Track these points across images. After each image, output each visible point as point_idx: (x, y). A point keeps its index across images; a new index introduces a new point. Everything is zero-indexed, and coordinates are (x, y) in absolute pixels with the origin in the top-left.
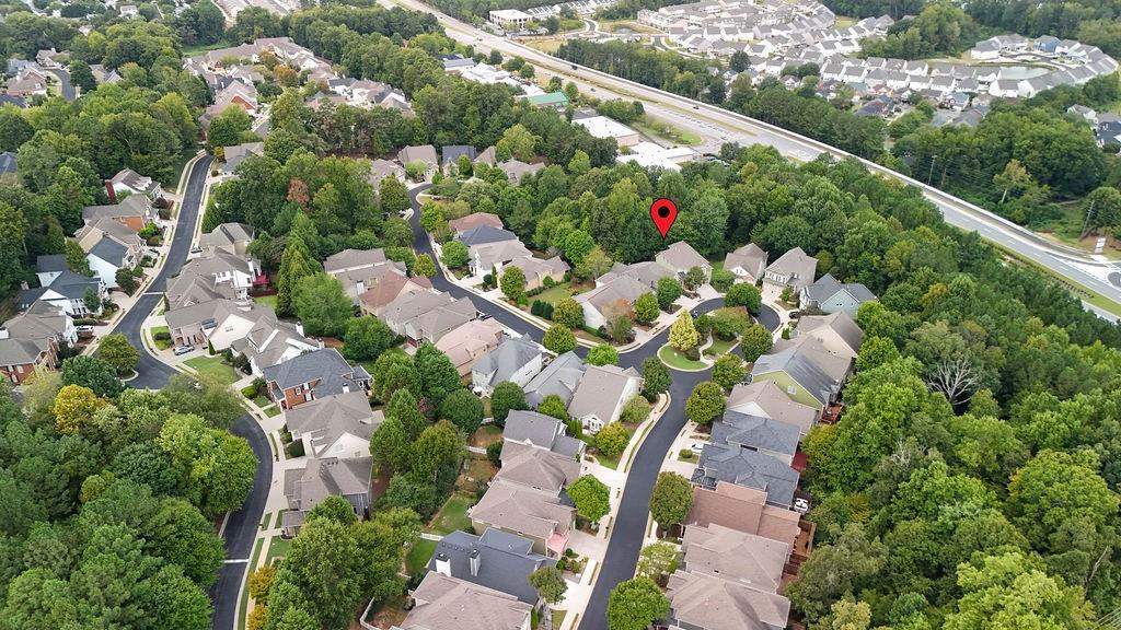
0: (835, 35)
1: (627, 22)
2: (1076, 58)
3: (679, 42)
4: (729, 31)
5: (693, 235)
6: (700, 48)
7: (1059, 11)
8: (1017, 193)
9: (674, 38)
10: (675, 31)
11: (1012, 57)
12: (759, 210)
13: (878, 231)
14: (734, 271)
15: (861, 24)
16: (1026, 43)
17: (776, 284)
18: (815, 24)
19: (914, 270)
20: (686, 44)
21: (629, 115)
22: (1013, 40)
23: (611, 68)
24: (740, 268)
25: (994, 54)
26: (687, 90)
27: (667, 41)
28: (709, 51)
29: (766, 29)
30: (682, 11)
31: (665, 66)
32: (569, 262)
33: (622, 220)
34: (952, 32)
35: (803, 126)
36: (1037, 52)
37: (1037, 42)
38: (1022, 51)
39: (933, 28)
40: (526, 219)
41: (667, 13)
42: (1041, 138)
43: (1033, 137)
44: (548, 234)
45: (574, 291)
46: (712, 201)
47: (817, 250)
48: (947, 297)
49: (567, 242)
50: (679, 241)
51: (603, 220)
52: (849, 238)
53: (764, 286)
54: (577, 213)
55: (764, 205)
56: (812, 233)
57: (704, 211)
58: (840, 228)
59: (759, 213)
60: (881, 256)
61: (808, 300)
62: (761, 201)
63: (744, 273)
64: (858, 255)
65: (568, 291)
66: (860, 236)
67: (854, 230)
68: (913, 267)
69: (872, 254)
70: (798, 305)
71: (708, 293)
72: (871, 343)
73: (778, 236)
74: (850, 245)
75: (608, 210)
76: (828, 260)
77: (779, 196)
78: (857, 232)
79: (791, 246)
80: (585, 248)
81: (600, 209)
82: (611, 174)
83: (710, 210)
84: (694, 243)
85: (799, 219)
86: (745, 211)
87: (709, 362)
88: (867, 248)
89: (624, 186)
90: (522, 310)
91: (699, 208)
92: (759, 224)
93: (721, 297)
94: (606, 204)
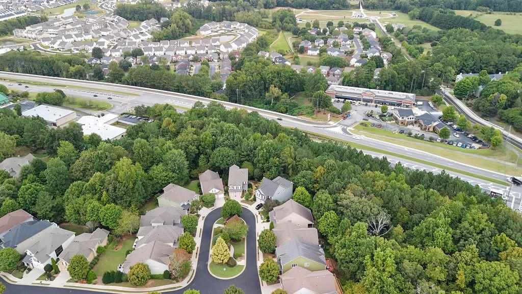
0: (135, 31)
1: (7, 38)
2: (240, 29)
3: (51, 46)
4: (77, 35)
5: (173, 177)
6: (66, 48)
7: (224, 9)
8: (277, 99)
9: (46, 43)
10: (45, 39)
11: (217, 32)
12: (198, 148)
13: (272, 145)
14: (211, 192)
15: (144, 23)
16: (218, 25)
17: (237, 191)
18: (121, 27)
19: (299, 161)
20: (56, 46)
21: (58, 100)
22: (213, 25)
23: (20, 69)
24: (214, 189)
25: (209, 32)
26: (80, 75)
27: (42, 46)
28: (72, 48)
29: (96, 32)
30: (41, 27)
31: (60, 63)
32: (107, 228)
34: (189, 24)
35: (164, 86)
36: (224, 28)
37: (222, 24)
38: (218, 29)
39: (181, 23)
40: (51, 206)
41: (31, 29)
42: (275, 72)
43: (272, 72)
44: (78, 212)
45: (120, 247)
46: (176, 153)
47: (241, 162)
48: (328, 173)
49: (101, 215)
50: (166, 184)
51: (117, 190)
52: (260, 153)
53: (230, 194)
54: (93, 190)
55: (201, 145)
56: (236, 154)
57: (175, 161)
58: (249, 147)
59: (199, 149)
60: (279, 158)
61: (263, 196)
62: (198, 143)
63: (217, 191)
64: (266, 160)
65: (116, 249)
66: (265, 151)
67: (259, 147)
68: (298, 160)
69: (274, 158)
70: (255, 200)
71: (205, 212)
72: (326, 217)
73: (221, 162)
74: (262, 156)
75: (119, 182)
76: (251, 167)
77: (208, 138)
78: (262, 149)
79: (229, 165)
80: (118, 215)
81: (112, 183)
82: (101, 153)
83: (179, 159)
84: (176, 181)
85: (227, 148)
86: (191, 151)
87: (242, 262)
88: (270, 156)
89: (125, 164)
90: (95, 284)
91: (171, 159)
92: (202, 156)
93: (211, 211)
94: (116, 179)
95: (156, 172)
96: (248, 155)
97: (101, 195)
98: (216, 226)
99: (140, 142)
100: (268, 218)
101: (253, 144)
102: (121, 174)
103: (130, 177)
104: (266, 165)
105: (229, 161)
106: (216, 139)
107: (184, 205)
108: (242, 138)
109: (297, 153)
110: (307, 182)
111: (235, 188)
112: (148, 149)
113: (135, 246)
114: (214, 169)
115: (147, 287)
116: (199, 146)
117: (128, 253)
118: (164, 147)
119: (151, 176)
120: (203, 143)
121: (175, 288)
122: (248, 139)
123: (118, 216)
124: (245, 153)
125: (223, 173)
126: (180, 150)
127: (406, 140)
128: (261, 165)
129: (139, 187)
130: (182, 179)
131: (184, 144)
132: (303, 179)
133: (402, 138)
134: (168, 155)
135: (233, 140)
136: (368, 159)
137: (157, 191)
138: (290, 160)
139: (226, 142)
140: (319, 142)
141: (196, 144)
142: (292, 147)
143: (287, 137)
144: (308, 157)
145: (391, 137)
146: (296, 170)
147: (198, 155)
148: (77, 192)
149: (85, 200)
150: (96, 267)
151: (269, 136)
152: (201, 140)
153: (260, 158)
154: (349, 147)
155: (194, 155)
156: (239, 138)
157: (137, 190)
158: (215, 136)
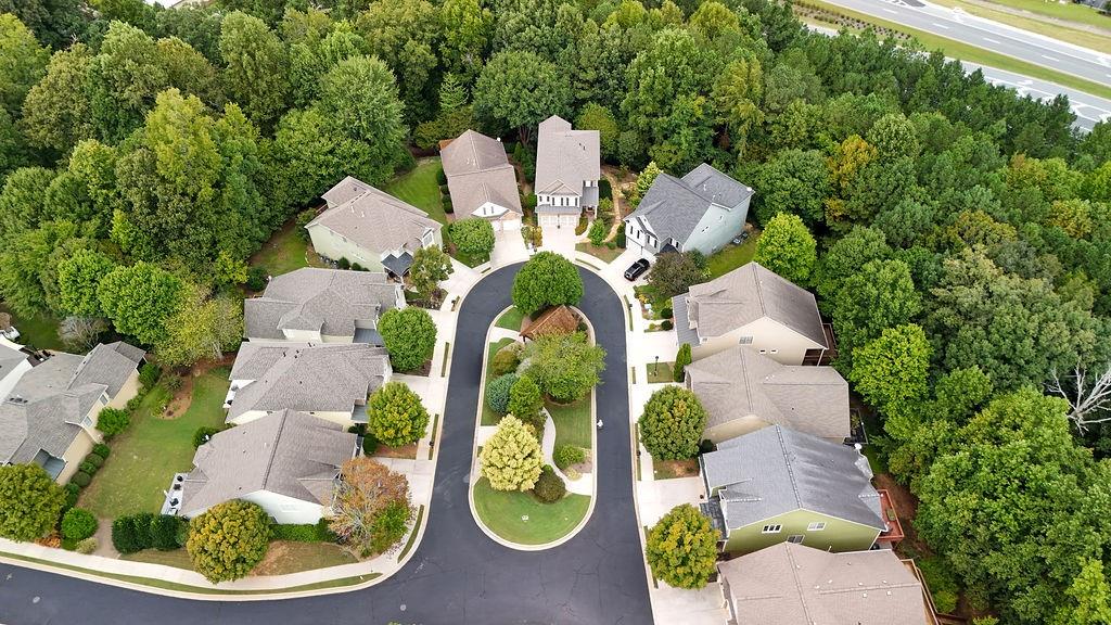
5: (355, 155)
12: (435, 49)
13: (684, 47)
14: (479, 213)
17: (564, 210)
19: (777, 112)
24: (488, 205)
32: (133, 341)
33: (207, 192)
44: (36, 280)
45: (183, 405)
46: (362, 72)
47: (578, 104)
48: (882, 161)
49: (106, 301)
50: (336, 179)
51: (161, 205)
52: (646, 76)
53: (541, 220)
54: (81, 202)
55: (445, 39)
56: (560, 77)
57: (359, 98)
58: (605, 54)
59: (438, 54)
60: (706, 94)
61: (652, 240)
62: (434, 31)
63: (499, 210)
64: (663, 103)
65: (170, 413)
66: (661, 70)
67: (641, 57)
68: (775, 106)
69: (687, 95)
70: (621, 242)
71: (461, 280)
72: (889, 346)
73: (511, 105)
74: (650, 89)
75: (163, 180)
76: (609, 123)
77: (468, 16)
78: (650, 61)
79: (537, 117)
80: (159, 305)
81: (140, 184)
82: (110, 66)
83: (370, 94)
84: (365, 169)
85: (529, 55)
86: (413, 59)
87: (583, 484)
88: (676, 86)
89: (172, 116)
90: (90, 552)
91: (343, 92)
92: (450, 78)
93: (482, 276)
94: (150, 167)
95: (298, 136)
96: (599, 81)
97: (106, 222)
98: (495, 334)
99: (241, 25)
100: (667, 314)
101: (617, 41)
102: (163, 152)
103: (199, 161)
104: (662, 120)
105: (538, 101)
106: (496, 19)
107: (391, 258)
108: (580, 17)
109: (770, 81)
110: (803, 189)
111: (558, 203)
112: (271, 50)
113: (230, 403)
114: (489, 125)
115: (261, 574)
116: (439, 41)
117: (201, 439)
118: (326, 46)
119: (282, 151)
120: (453, 33)
121: (356, 580)
122: (600, 21)
123: (165, 303)
124: (591, 75)
125: (519, 143)
126: (374, 60)
127: (1098, 26)
128: (642, 120)
129: (236, 192)
130: (388, 158)
131: (389, 33)
132: (790, 182)
133: (1088, 22)
134: (334, 79)
135: (552, 24)
136: (1000, 102)
137: (306, 201)
138: (746, 108)
139: (528, 32)
140: (831, 32)
141: (428, 35)
142: (753, 56)
143: (730, 15)
144: (807, 96)
145: (1049, 16)
146: (764, 142)
147: (437, 74)
148: (26, 209)
149: (52, 237)
150: (98, 483)
151: (670, 13)
152: (446, 21)
153: (642, 97)
154: (937, 57)
155: (424, 74)
156: (571, 18)
157: (234, 203)
158: (492, 9)
